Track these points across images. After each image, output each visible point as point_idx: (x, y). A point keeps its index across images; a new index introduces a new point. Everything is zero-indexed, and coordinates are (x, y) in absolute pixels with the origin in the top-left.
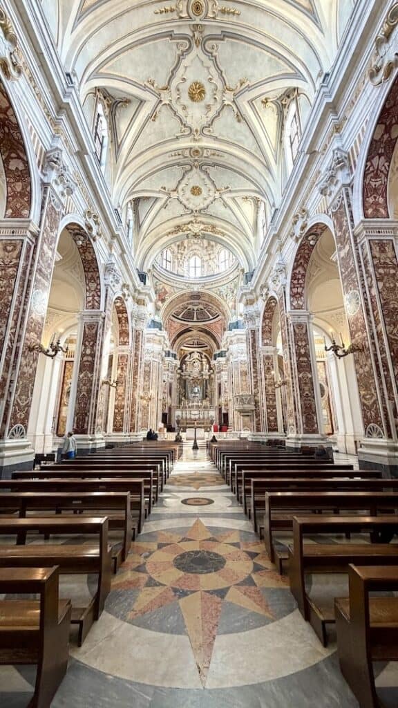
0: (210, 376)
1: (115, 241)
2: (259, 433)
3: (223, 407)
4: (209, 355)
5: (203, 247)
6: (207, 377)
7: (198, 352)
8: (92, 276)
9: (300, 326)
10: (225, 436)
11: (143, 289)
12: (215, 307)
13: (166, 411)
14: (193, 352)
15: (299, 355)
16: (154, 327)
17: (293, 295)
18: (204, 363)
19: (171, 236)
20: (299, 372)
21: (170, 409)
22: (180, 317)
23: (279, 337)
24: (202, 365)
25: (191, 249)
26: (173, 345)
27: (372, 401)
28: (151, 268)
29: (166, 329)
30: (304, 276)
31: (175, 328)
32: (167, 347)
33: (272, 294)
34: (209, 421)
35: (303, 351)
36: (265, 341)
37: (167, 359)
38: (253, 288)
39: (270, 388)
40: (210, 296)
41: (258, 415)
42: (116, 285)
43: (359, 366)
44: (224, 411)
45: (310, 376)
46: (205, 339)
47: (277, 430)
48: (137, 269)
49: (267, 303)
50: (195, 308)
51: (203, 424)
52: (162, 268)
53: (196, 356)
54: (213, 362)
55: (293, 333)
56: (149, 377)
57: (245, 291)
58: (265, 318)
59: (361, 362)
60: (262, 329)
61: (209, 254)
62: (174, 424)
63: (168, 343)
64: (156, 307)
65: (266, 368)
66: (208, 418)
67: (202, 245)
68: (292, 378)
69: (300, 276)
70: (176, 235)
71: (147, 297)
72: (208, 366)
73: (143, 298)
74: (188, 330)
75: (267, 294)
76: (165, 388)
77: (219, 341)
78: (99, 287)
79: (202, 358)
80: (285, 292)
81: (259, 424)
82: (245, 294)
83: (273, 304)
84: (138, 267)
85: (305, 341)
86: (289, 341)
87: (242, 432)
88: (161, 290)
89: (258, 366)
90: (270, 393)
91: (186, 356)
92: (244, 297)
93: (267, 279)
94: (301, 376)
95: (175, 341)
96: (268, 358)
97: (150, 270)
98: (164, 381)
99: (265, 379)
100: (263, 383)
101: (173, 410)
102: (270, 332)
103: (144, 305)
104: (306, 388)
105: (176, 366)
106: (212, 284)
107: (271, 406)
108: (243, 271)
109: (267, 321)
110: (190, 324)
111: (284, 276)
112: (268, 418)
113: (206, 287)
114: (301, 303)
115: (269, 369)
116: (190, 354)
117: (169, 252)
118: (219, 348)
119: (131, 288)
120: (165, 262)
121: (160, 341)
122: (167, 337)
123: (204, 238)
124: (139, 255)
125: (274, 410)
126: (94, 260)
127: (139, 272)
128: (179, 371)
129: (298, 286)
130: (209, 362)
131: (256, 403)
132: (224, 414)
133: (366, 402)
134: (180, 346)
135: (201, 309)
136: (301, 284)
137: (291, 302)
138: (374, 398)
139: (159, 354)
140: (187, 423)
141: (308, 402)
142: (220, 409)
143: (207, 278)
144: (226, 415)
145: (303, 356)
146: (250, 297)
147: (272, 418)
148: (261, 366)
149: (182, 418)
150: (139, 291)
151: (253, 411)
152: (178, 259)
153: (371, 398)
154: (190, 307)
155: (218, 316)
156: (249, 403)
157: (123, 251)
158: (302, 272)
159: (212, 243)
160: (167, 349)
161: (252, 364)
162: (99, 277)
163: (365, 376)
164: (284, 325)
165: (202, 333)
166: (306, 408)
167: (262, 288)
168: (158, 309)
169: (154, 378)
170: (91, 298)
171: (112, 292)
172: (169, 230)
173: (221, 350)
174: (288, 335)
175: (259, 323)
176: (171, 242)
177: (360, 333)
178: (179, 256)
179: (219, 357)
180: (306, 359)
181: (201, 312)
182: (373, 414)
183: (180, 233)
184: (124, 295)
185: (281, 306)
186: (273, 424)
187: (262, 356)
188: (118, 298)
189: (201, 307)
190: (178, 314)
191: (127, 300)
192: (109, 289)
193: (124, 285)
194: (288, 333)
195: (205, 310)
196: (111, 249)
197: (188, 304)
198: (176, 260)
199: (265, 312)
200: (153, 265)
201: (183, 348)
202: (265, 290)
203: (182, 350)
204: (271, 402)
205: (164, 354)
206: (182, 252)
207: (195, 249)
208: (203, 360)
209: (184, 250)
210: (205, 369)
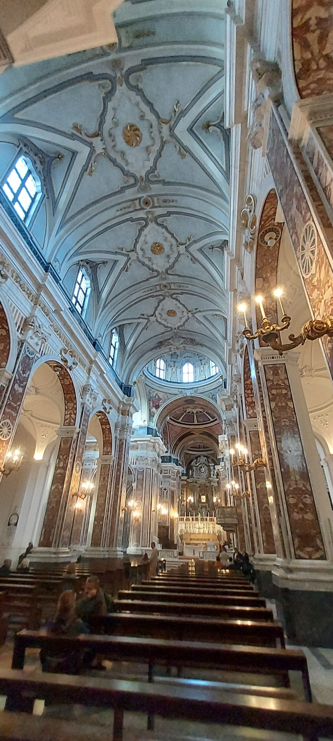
0: (218, 482)
5: (194, 354)
6: (216, 484)
7: (204, 456)
12: (211, 410)
14: (199, 456)
18: (211, 468)
22: (179, 420)
24: (210, 470)
25: (183, 357)
26: (174, 450)
31: (175, 432)
40: (203, 400)
46: (208, 442)
50: (194, 411)
52: (154, 376)
53: (202, 460)
61: (200, 360)
64: (150, 414)
74: (190, 434)
88: (155, 397)
91: (192, 461)
95: (176, 445)
106: (204, 388)
110: (191, 427)
113: (199, 392)
116: (197, 458)
117: (162, 361)
128: (186, 478)
134: (182, 451)
135: (201, 412)
154: (189, 410)
155: (216, 419)
160: (168, 454)
165: (204, 436)
178: (173, 363)
181: (200, 415)
189: (199, 409)
190: (178, 417)
195: (205, 413)
198: (169, 368)
206: (175, 360)
207: (187, 357)
208: (210, 464)
209: (177, 358)
210: (213, 475)
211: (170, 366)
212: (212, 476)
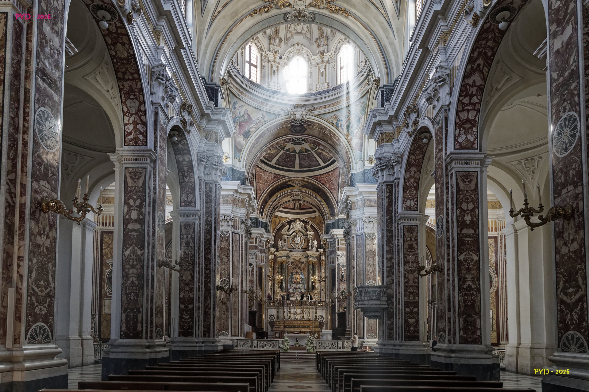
0: (319, 258)
1: (164, 23)
2: (392, 342)
3: (337, 304)
4: (318, 225)
5: (310, 40)
6: (315, 260)
7: (301, 221)
8: (131, 87)
9: (467, 176)
10: (340, 345)
11: (214, 113)
12: (328, 146)
13: (255, 309)
14: (293, 221)
15: (462, 225)
16: (234, 179)
17: (461, 125)
18: (310, 237)
19: (258, 17)
20: (460, 251)
21: (260, 305)
22: (273, 163)
23: (431, 197)
24: (307, 241)
25: (290, 44)
26: (262, 209)
27: (577, 296)
28: (226, 78)
29: (252, 183)
30: (481, 89)
31: (266, 182)
32: (254, 211)
33: (425, 122)
34: (317, 324)
35: (468, 218)
36: (408, 203)
37: (255, 231)
38: (392, 113)
39: (411, 277)
40: (321, 127)
41: (391, 316)
42: (170, 104)
43: (562, 243)
44: (339, 310)
45: (475, 258)
46: (312, 198)
47: (417, 338)
48: (203, 78)
49: (415, 140)
50: (298, 148)
51: (309, 327)
52: (243, 77)
53: (298, 226)
54: (324, 236)
55: (454, 189)
56: (228, 257)
57: (379, 118)
58: (409, 165)
59: (566, 234)
60: (405, 182)
61: (321, 53)
62: (266, 326)
63: (256, 205)
64: (236, 147)
65: (407, 246)
66: (316, 319)
67: (308, 35)
68: (448, 261)
69: (474, 90)
70: (267, 15)
71: (221, 128)
72: (316, 242)
73: (215, 130)
74: (286, 185)
75: (415, 123)
76: (253, 275)
77: (334, 202)
78: (142, 109)
79: (307, 230)
80: (446, 119)
81: (392, 329)
82: (379, 123)
83: (424, 140)
84: (204, 75)
85: (473, 201)
86: (447, 201)
87: (366, 340)
88: (243, 116)
89: (395, 242)
90: (411, 283)
91: (283, 226)
92: (378, 129)
93: (417, 97)
94: (462, 257)
95: (265, 202)
96: (411, 230)
97: (223, 81)
98: (251, 265)
99: (405, 263)
100: (402, 269)
101: (264, 307)
102: (417, 188)
103: (216, 141)
104: (469, 277)
105: (268, 241)
106: (325, 107)
107: (410, 303)
108: (377, 81)
109: (414, 169)
110: (290, 175)
111: (447, 90)
112: (406, 321)
113: (315, 112)
114: (472, 139)
115: (411, 247)
116: (289, 223)
117: (254, 48)
118: (333, 214)
119: (195, 110)
120: (247, 65)
121: (243, 202)
122: (253, 195)
123: (313, 21)
124: (205, 53)
125: (415, 310)
126: (132, 58)
127: (205, 83)
128: (272, 250)
129: (470, 108)
130: (317, 236)
131: (390, 298)
132: (339, 314)
133: (565, 298)
134: (273, 211)
135: (307, 150)
136: (475, 104)
137: (456, 137)
138: (580, 293)
139: (243, 222)
140: (285, 327)
141: (469, 298)
142: (333, 308)
143: (318, 96)
144: (342, 316)
145: (468, 226)
146: (387, 128)
147: (411, 321)
148: (400, 242)
149: (278, 319)
150: (208, 115)
151: (384, 309)
152: (269, 61)
153: (576, 293)
154: (289, 146)
155: (334, 161)
156: (378, 299)
157: (179, 44)
158: (479, 82)
159: (328, 31)
160: (254, 215)
161: (385, 238)
162: (141, 90)
163: (570, 257)
164: (441, 176)
165: (307, 190)
166: (466, 306)
167: (408, 113)
168: (237, 149)
169: (236, 258)
170: (131, 127)
171: (163, 117)
172: (253, 7)
173: (336, 218)
174: (447, 193)
175: (400, 172)
176: (257, 28)
177: (571, 188)
178: (271, 56)
179: (333, 228)
180: (471, 232)
181: (305, 155)
182: (575, 317)
183: (274, 12)
184: (184, 122)
185: (439, 142)
186: (412, 329)
187: (401, 226)
188: (175, 128)
189: (306, 146)
190: (270, 158)
191: (189, 132)
192: (160, 113)
193: (183, 106)
194: (447, 188)
195: (313, 152)
196: (158, 39)
197: (286, 141)
198: (266, 64)
199: (410, 154)
200: (229, 72)
201: (277, 213)
202: (414, 116)
203: (276, 216)
204: (411, 298)
205: (249, 223)
206: (277, 48)
207: (298, 44)
208: (309, 233)
209: (279, 46)
210: (312, 248)
211: (266, 60)
212: (310, 248)
